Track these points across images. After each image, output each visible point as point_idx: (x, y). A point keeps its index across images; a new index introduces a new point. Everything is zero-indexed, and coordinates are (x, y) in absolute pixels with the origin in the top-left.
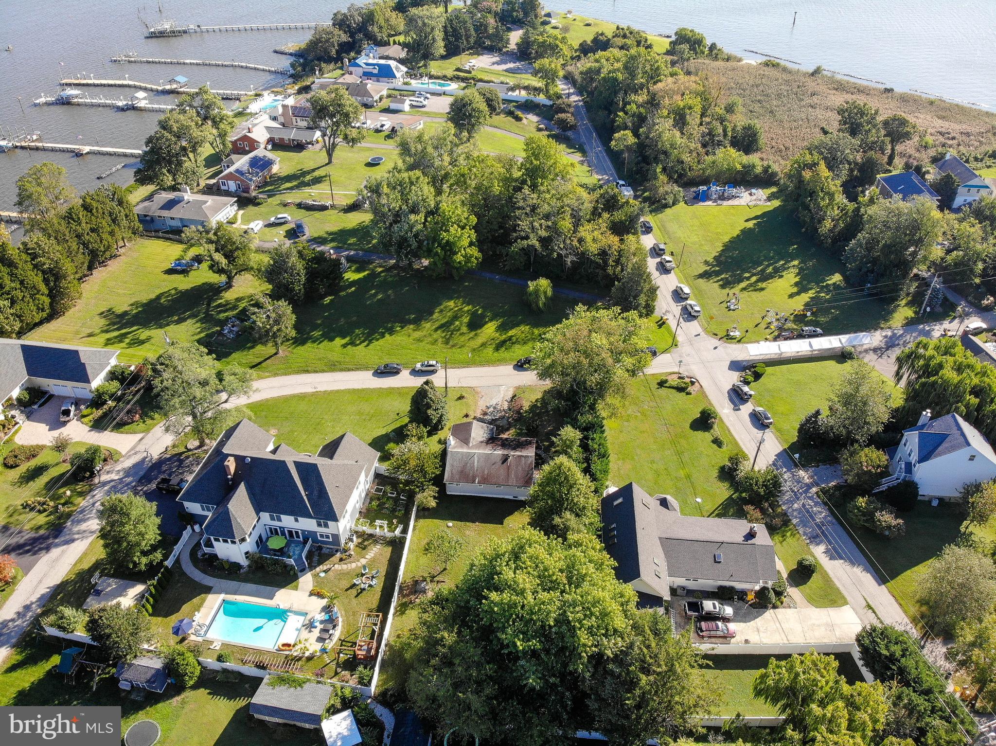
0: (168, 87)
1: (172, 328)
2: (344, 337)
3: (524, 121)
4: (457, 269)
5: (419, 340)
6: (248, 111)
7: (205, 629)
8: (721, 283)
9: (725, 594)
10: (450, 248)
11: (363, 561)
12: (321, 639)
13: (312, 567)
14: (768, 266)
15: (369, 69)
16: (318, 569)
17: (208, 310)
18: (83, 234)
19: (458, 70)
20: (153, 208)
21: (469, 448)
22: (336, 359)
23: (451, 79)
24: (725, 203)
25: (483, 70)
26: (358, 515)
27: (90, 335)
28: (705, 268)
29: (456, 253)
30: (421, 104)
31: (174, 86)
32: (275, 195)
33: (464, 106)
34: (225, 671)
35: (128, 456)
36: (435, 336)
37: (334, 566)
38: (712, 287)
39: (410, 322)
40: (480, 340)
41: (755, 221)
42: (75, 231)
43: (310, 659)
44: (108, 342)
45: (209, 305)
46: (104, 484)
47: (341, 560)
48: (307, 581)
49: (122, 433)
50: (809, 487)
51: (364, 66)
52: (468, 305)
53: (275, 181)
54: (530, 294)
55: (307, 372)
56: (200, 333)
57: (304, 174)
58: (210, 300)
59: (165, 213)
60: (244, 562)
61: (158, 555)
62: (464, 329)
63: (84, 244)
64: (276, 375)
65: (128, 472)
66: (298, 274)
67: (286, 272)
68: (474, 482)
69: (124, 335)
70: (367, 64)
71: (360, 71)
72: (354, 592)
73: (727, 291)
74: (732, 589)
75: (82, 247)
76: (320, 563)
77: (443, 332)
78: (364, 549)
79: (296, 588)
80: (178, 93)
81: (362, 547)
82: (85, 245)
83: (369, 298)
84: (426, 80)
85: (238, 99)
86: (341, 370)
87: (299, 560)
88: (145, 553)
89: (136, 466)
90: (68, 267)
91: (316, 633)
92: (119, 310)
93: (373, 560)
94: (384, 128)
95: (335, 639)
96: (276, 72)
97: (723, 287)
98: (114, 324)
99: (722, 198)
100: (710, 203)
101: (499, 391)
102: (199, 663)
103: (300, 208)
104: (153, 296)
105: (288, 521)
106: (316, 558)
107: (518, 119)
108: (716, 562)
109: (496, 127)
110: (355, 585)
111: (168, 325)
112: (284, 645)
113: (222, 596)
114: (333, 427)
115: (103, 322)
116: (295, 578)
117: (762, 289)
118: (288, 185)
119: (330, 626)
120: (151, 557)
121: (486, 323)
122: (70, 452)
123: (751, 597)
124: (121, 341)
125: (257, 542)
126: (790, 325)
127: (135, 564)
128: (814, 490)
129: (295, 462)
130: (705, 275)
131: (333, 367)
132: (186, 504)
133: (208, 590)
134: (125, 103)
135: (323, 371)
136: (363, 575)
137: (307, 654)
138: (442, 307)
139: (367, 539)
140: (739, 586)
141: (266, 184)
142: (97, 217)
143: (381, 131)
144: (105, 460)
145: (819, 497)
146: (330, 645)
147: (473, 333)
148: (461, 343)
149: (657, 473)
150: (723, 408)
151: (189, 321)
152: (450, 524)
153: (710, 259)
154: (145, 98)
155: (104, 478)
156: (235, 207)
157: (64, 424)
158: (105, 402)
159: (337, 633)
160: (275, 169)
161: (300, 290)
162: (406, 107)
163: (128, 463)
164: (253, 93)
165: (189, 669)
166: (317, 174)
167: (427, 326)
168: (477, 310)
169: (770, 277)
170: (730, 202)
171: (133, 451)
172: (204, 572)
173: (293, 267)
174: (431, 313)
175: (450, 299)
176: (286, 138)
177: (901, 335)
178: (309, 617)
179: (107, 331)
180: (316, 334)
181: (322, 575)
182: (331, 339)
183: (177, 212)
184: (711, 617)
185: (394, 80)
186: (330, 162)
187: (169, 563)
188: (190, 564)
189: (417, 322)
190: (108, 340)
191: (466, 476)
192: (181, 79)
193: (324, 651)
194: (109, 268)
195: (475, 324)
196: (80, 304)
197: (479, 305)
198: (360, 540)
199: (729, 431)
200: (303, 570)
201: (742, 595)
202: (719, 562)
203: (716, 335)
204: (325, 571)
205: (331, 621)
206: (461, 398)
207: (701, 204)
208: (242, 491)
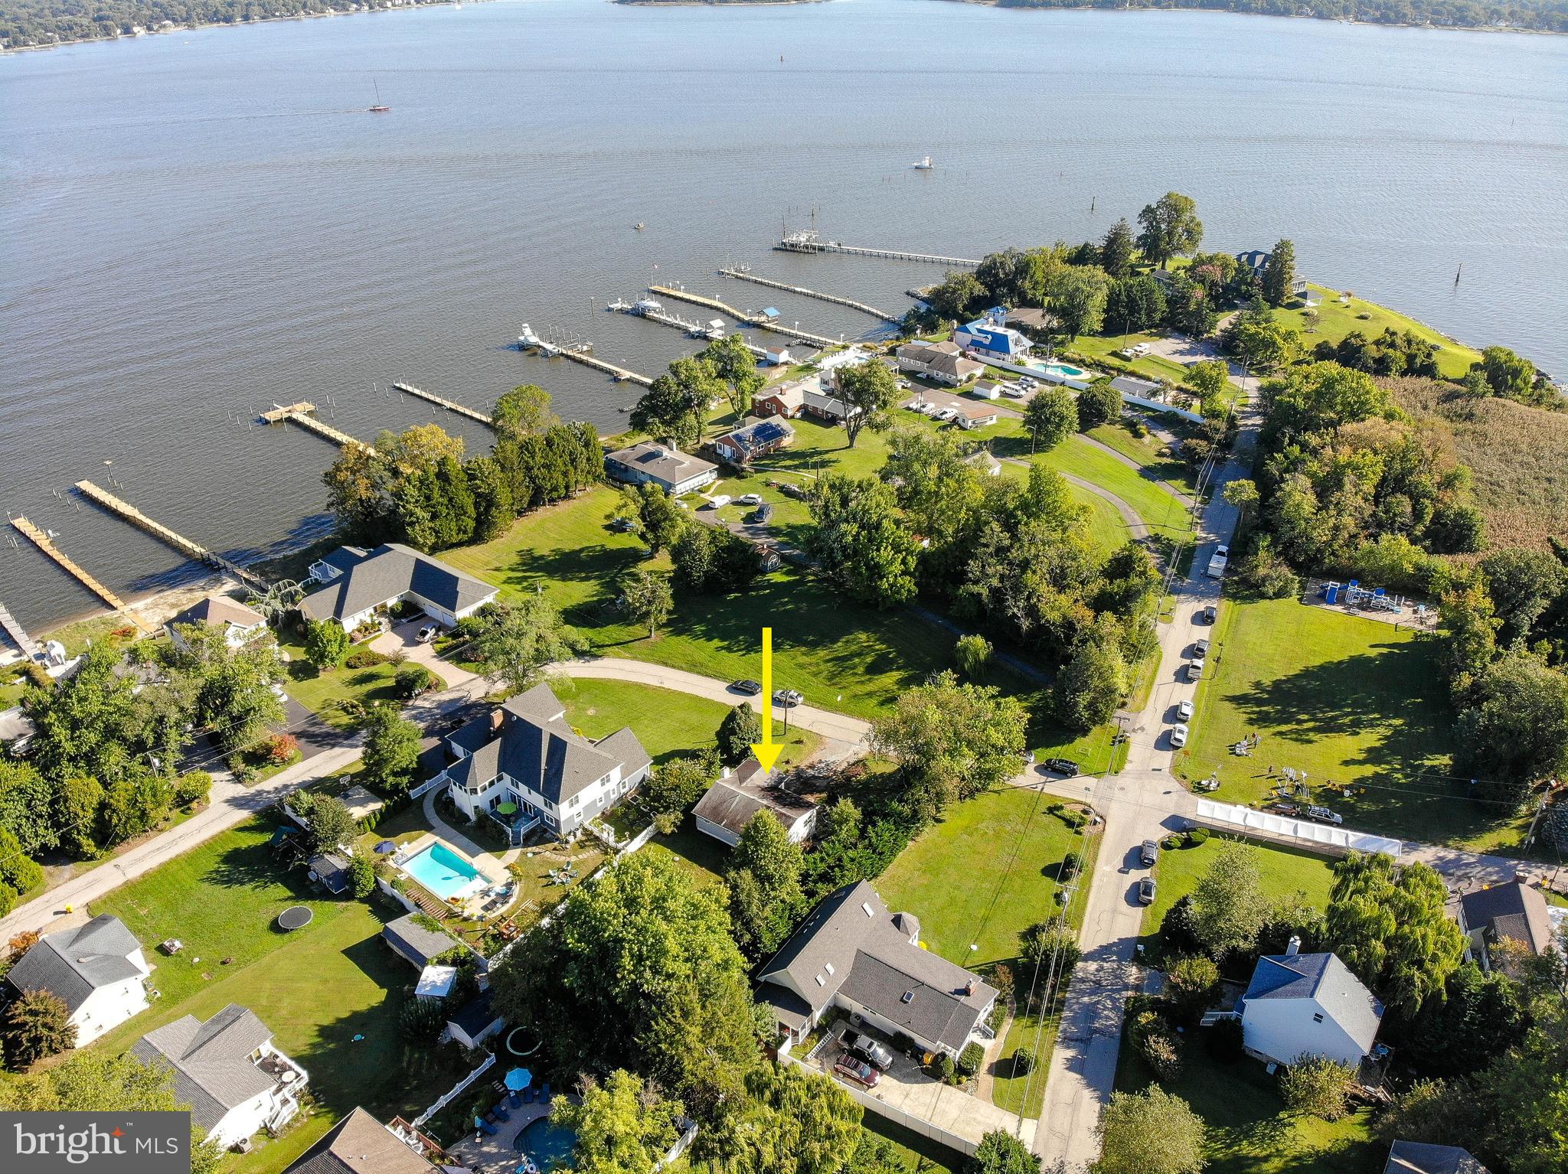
0: (755, 319)
1: (574, 583)
2: (723, 639)
3: (1147, 439)
4: (884, 598)
5: (801, 666)
6: (819, 366)
7: (404, 859)
8: (1253, 716)
9: (900, 1044)
10: (877, 571)
11: (573, 859)
12: (486, 908)
13: (526, 844)
14: (1348, 714)
15: (980, 337)
16: (530, 849)
17: (616, 576)
18: (532, 468)
19: (1114, 354)
20: (630, 458)
21: (739, 787)
22: (701, 660)
23: (1088, 366)
24: (1362, 614)
25: (1153, 360)
26: (598, 815)
27: (497, 569)
28: (1248, 689)
29: (881, 578)
30: (1016, 394)
31: (763, 319)
32: (766, 471)
33: (1044, 406)
34: (393, 898)
35: (452, 690)
36: (823, 667)
37: (546, 852)
38: (1236, 718)
39: (805, 644)
40: (869, 687)
41: (1385, 651)
42: (527, 462)
43: (466, 919)
44: (509, 581)
45: (621, 570)
46: (415, 708)
47: (555, 849)
48: (513, 855)
49: (460, 668)
50: (1126, 987)
51: (975, 332)
52: (883, 643)
53: (778, 455)
54: (958, 651)
55: (666, 664)
56: (593, 596)
57: (816, 453)
58: (626, 566)
59: (639, 466)
60: (473, 817)
61: (405, 781)
62: (861, 670)
63: (530, 478)
64: (635, 658)
65: (440, 705)
66: (700, 560)
67: (689, 553)
68: (720, 823)
69: (525, 578)
70: (980, 331)
71: (966, 338)
72: (545, 881)
73: (1254, 729)
74: (911, 1040)
75: (528, 479)
76: (536, 844)
77: (834, 666)
78: (582, 847)
79: (499, 857)
80: (764, 328)
81: (582, 845)
82: (532, 480)
83: (776, 606)
84: (1055, 362)
85: (822, 349)
86: (699, 673)
87: (516, 834)
88: (395, 774)
89: (451, 701)
90: (503, 496)
91: (487, 900)
92: (537, 553)
93: (583, 862)
94: (944, 417)
95: (498, 913)
96: (887, 320)
97: (1251, 722)
98: (524, 564)
99: (1365, 606)
100: (1339, 608)
101: (848, 750)
102: (376, 881)
103: (781, 492)
104: (577, 547)
105: (523, 791)
106: (534, 839)
107: (1137, 435)
108: (902, 1000)
109: (1099, 441)
110: (549, 876)
111: (571, 580)
112: (453, 899)
113: (437, 838)
114: (646, 727)
115: (516, 559)
116: (506, 847)
117: (1310, 742)
118: (788, 463)
119: (501, 900)
120: (398, 779)
121: (891, 670)
122: (400, 669)
123: (928, 1059)
124: (519, 583)
125: (492, 801)
126: (1304, 797)
127: (382, 781)
128: (1130, 993)
129: (551, 735)
130: (1240, 700)
131: (694, 667)
132: (454, 745)
133: (429, 828)
134: (698, 329)
135: (681, 668)
136: (564, 870)
137: (465, 915)
138: (851, 637)
139: (591, 840)
140: (920, 1041)
141: (767, 456)
142: (555, 454)
143: (939, 419)
144: (429, 687)
145: (1126, 1003)
146: (492, 915)
147: (868, 677)
148: (844, 684)
149: (952, 901)
150: (1107, 863)
151: (593, 582)
152: (677, 859)
153: (1267, 681)
154: (720, 328)
155: (419, 703)
156: (714, 475)
157: (419, 643)
158: (462, 635)
159: (502, 910)
160: (786, 442)
161: (699, 577)
162: (994, 394)
163: (446, 697)
164: (840, 343)
165: (363, 881)
166: (826, 457)
167: (822, 653)
168: (890, 653)
169: (1340, 729)
170: (1373, 615)
171: (459, 686)
172: (438, 813)
173: (697, 551)
174: (834, 641)
175: (866, 630)
176: (820, 407)
177: (1468, 865)
178: (491, 885)
179: (513, 570)
180: (699, 628)
181: (530, 855)
182: (710, 640)
183: (648, 468)
184: (861, 1056)
185: (1006, 357)
186: (851, 446)
187: (414, 794)
188: (432, 802)
189: (814, 645)
190: (510, 578)
191: (716, 814)
192: (772, 312)
193: (481, 918)
194: (557, 509)
195: (877, 668)
196: (507, 537)
197: (896, 647)
198: (584, 838)
199: (1088, 892)
200: (516, 844)
201: (918, 1053)
202: (906, 1002)
203: (1185, 777)
204: (534, 853)
205: (504, 897)
206: (799, 742)
207: (1324, 606)
208: (496, 745)
